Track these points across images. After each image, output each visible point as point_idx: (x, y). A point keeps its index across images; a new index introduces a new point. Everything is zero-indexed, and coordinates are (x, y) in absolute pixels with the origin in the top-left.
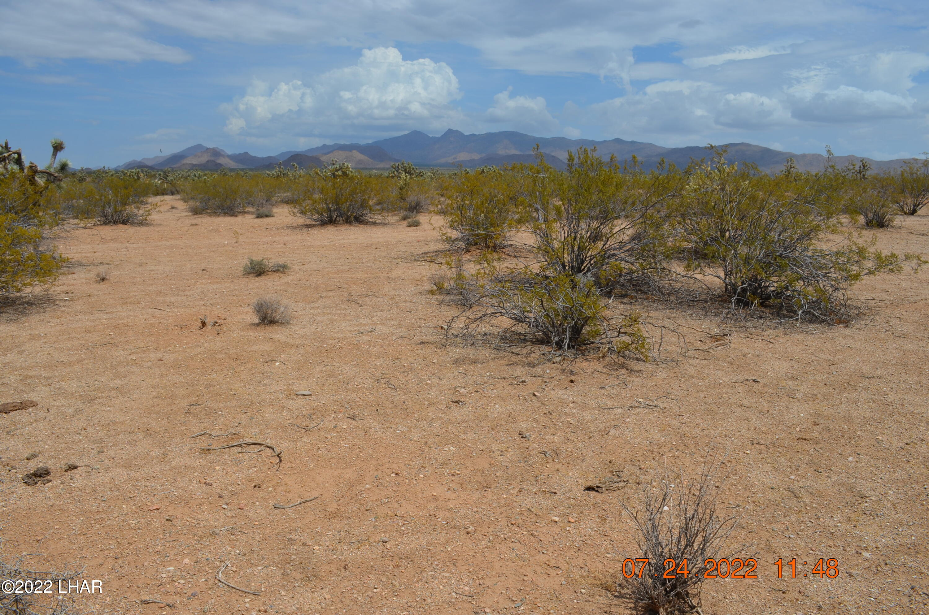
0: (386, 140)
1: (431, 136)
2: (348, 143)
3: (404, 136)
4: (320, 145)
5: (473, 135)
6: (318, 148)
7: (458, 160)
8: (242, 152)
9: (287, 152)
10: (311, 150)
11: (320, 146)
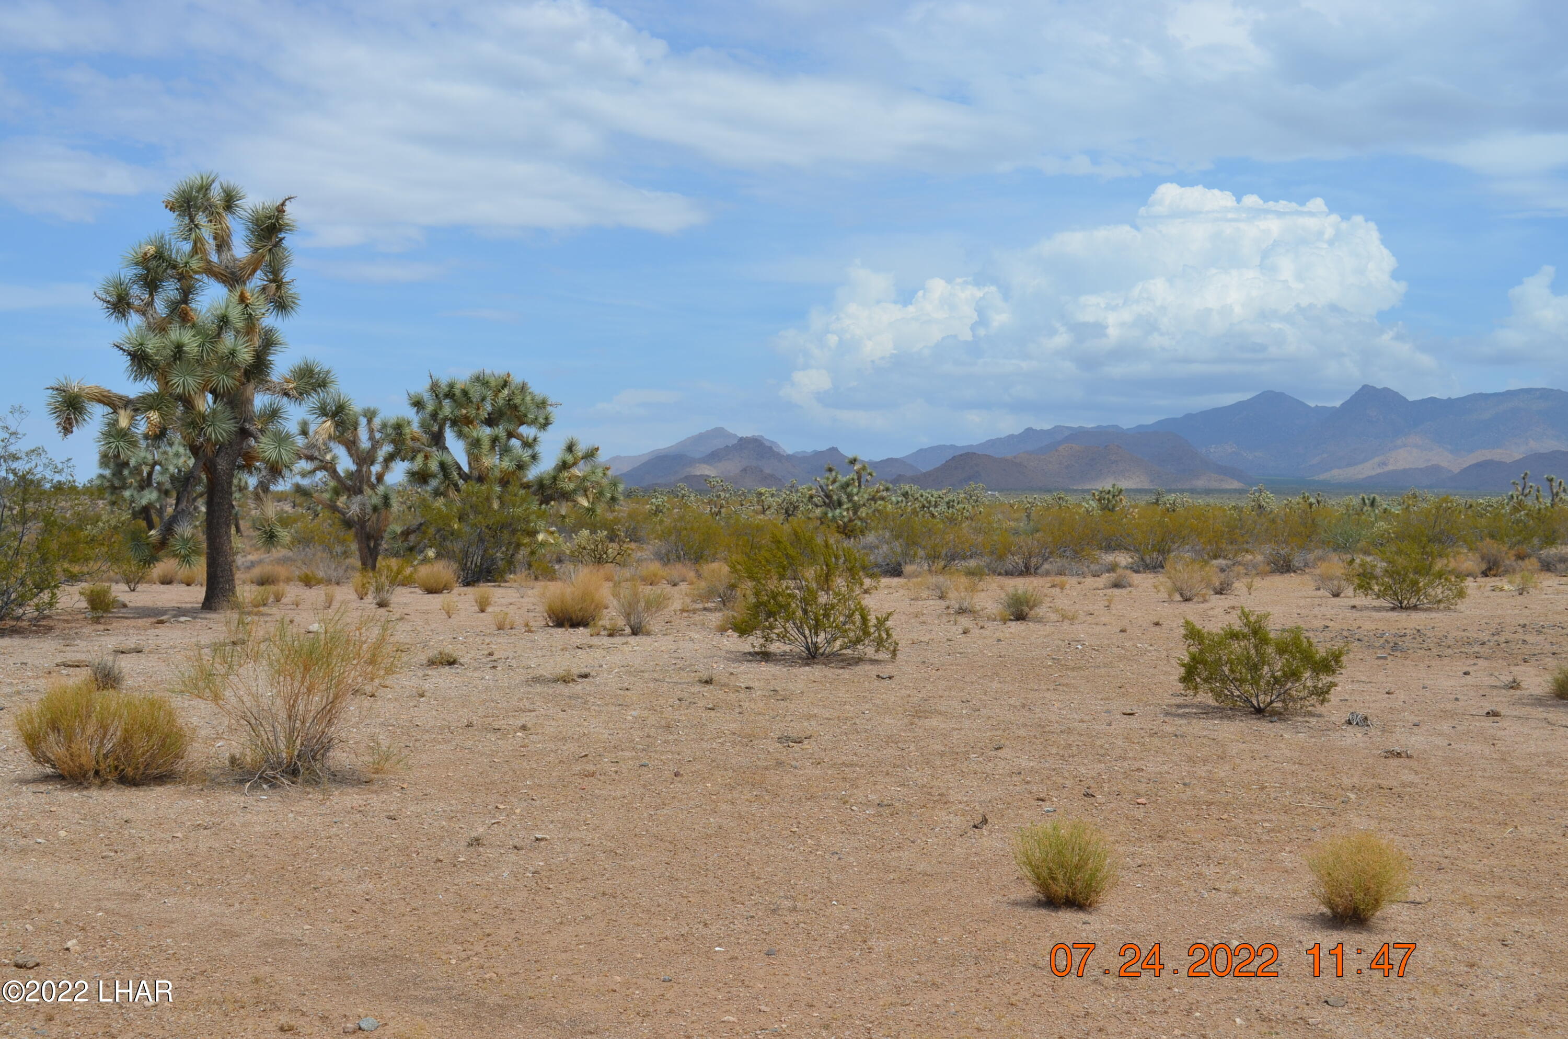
0: (1189, 417)
1: (1312, 404)
2: (1090, 425)
3: (1240, 405)
4: (1017, 430)
5: (1433, 400)
6: (1011, 437)
7: (1391, 467)
8: (823, 447)
9: (933, 449)
10: (992, 443)
11: (1016, 432)
